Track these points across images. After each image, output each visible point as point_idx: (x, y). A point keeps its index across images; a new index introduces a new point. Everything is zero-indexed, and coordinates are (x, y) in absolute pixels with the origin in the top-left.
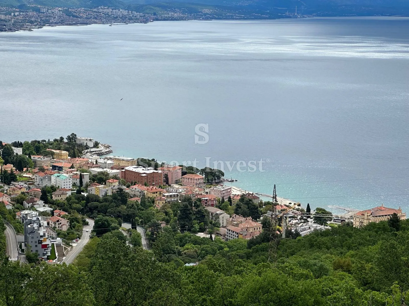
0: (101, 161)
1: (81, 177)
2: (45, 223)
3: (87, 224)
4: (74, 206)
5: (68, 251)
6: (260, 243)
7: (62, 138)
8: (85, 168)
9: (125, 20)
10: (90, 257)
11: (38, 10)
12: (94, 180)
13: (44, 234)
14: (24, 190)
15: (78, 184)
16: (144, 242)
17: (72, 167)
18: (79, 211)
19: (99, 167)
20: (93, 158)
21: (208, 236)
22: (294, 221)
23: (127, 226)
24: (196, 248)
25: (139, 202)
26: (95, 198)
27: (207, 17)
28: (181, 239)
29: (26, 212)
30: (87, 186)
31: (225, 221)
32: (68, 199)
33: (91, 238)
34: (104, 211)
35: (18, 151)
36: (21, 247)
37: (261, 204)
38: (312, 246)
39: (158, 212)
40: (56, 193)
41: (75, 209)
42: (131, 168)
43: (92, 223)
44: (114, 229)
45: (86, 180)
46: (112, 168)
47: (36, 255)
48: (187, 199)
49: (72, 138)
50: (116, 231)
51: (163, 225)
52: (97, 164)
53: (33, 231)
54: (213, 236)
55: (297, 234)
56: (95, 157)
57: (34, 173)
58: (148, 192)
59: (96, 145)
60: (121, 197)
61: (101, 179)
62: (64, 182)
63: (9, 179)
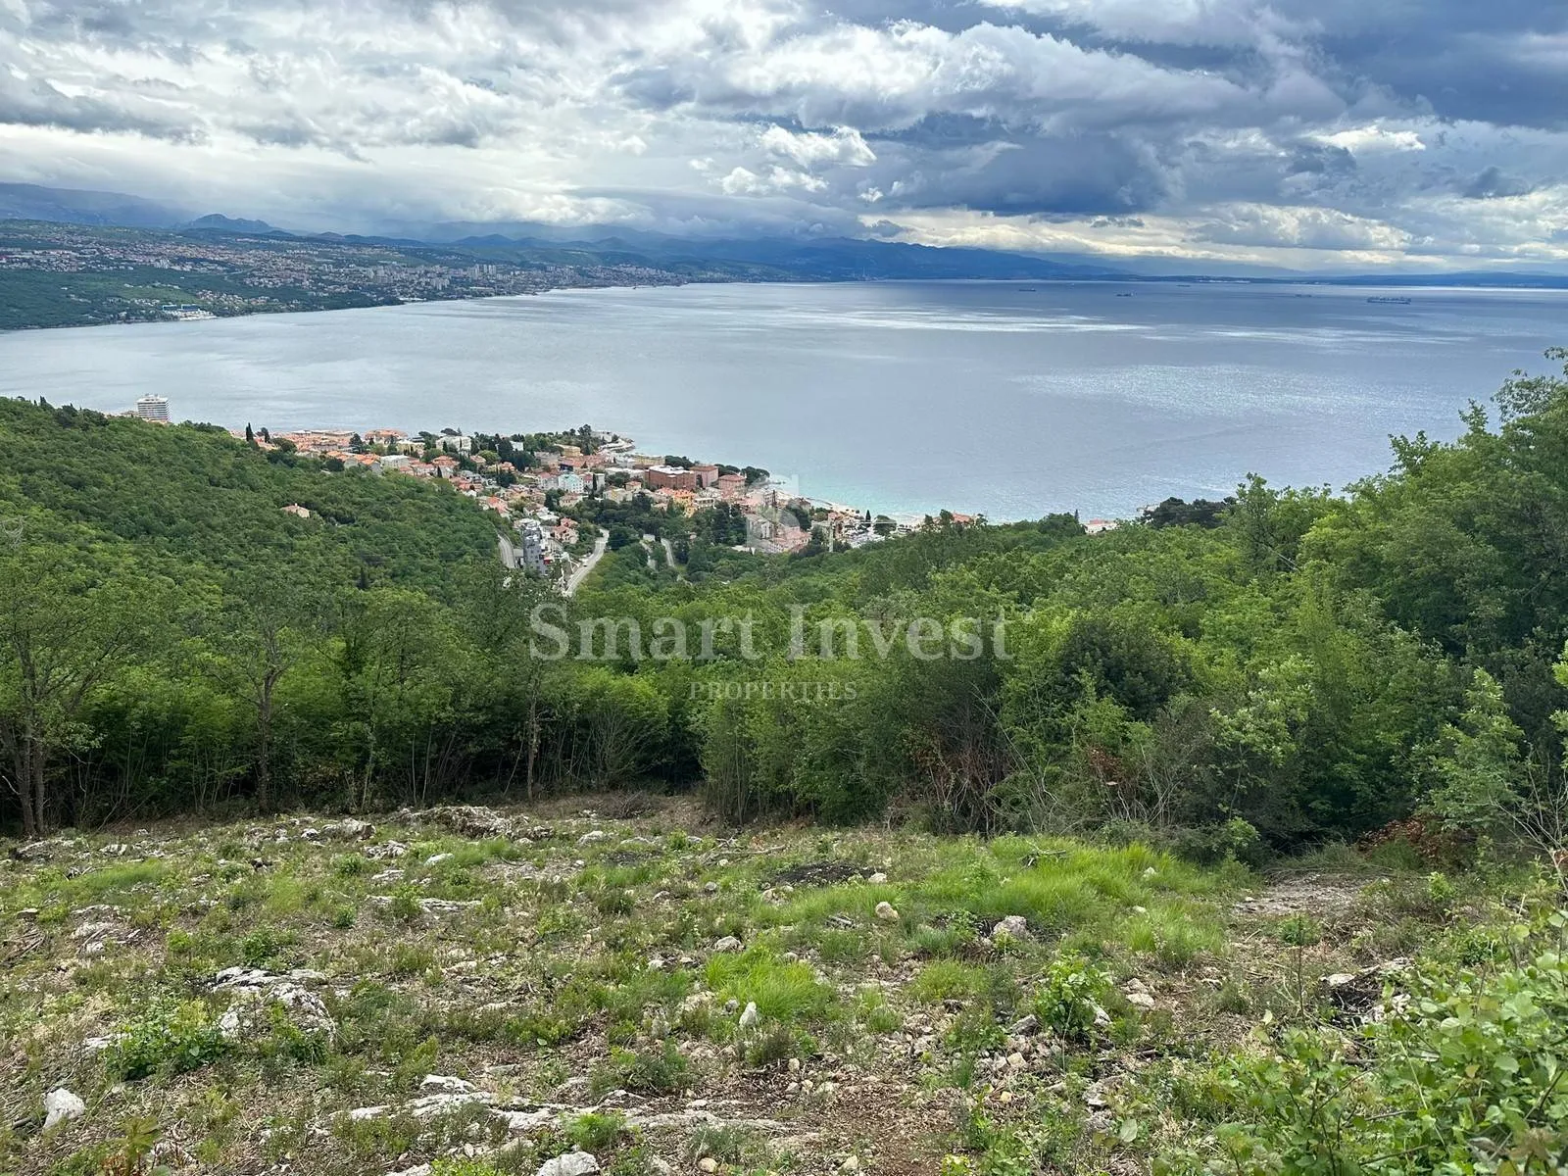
0: (620, 458)
1: (595, 479)
2: (548, 535)
3: (601, 535)
4: (585, 513)
5: (577, 568)
6: (801, 558)
7: (573, 431)
8: (600, 467)
9: (652, 281)
10: (602, 575)
11: (543, 268)
12: (610, 483)
13: (546, 549)
14: (525, 494)
15: (591, 487)
16: (669, 556)
17: (585, 466)
18: (592, 520)
19: (618, 466)
20: (611, 456)
21: (747, 549)
22: (851, 532)
23: (650, 538)
24: (733, 564)
25: (665, 509)
26: (612, 504)
27: (755, 279)
28: (714, 554)
29: (526, 520)
30: (602, 489)
31: (768, 532)
32: (578, 505)
33: (605, 552)
34: (622, 520)
35: (519, 446)
36: (519, 562)
37: (812, 511)
39: (688, 520)
40: (564, 498)
41: (586, 517)
42: (656, 468)
43: (606, 534)
44: (632, 541)
45: (601, 482)
46: (634, 468)
47: (536, 572)
48: (723, 505)
49: (586, 430)
50: (636, 544)
51: (693, 537)
52: (615, 464)
53: (532, 544)
54: (753, 550)
56: (614, 454)
57: (536, 474)
58: (678, 497)
59: (615, 439)
60: (642, 502)
61: (620, 481)
62: (574, 485)
63: (505, 480)
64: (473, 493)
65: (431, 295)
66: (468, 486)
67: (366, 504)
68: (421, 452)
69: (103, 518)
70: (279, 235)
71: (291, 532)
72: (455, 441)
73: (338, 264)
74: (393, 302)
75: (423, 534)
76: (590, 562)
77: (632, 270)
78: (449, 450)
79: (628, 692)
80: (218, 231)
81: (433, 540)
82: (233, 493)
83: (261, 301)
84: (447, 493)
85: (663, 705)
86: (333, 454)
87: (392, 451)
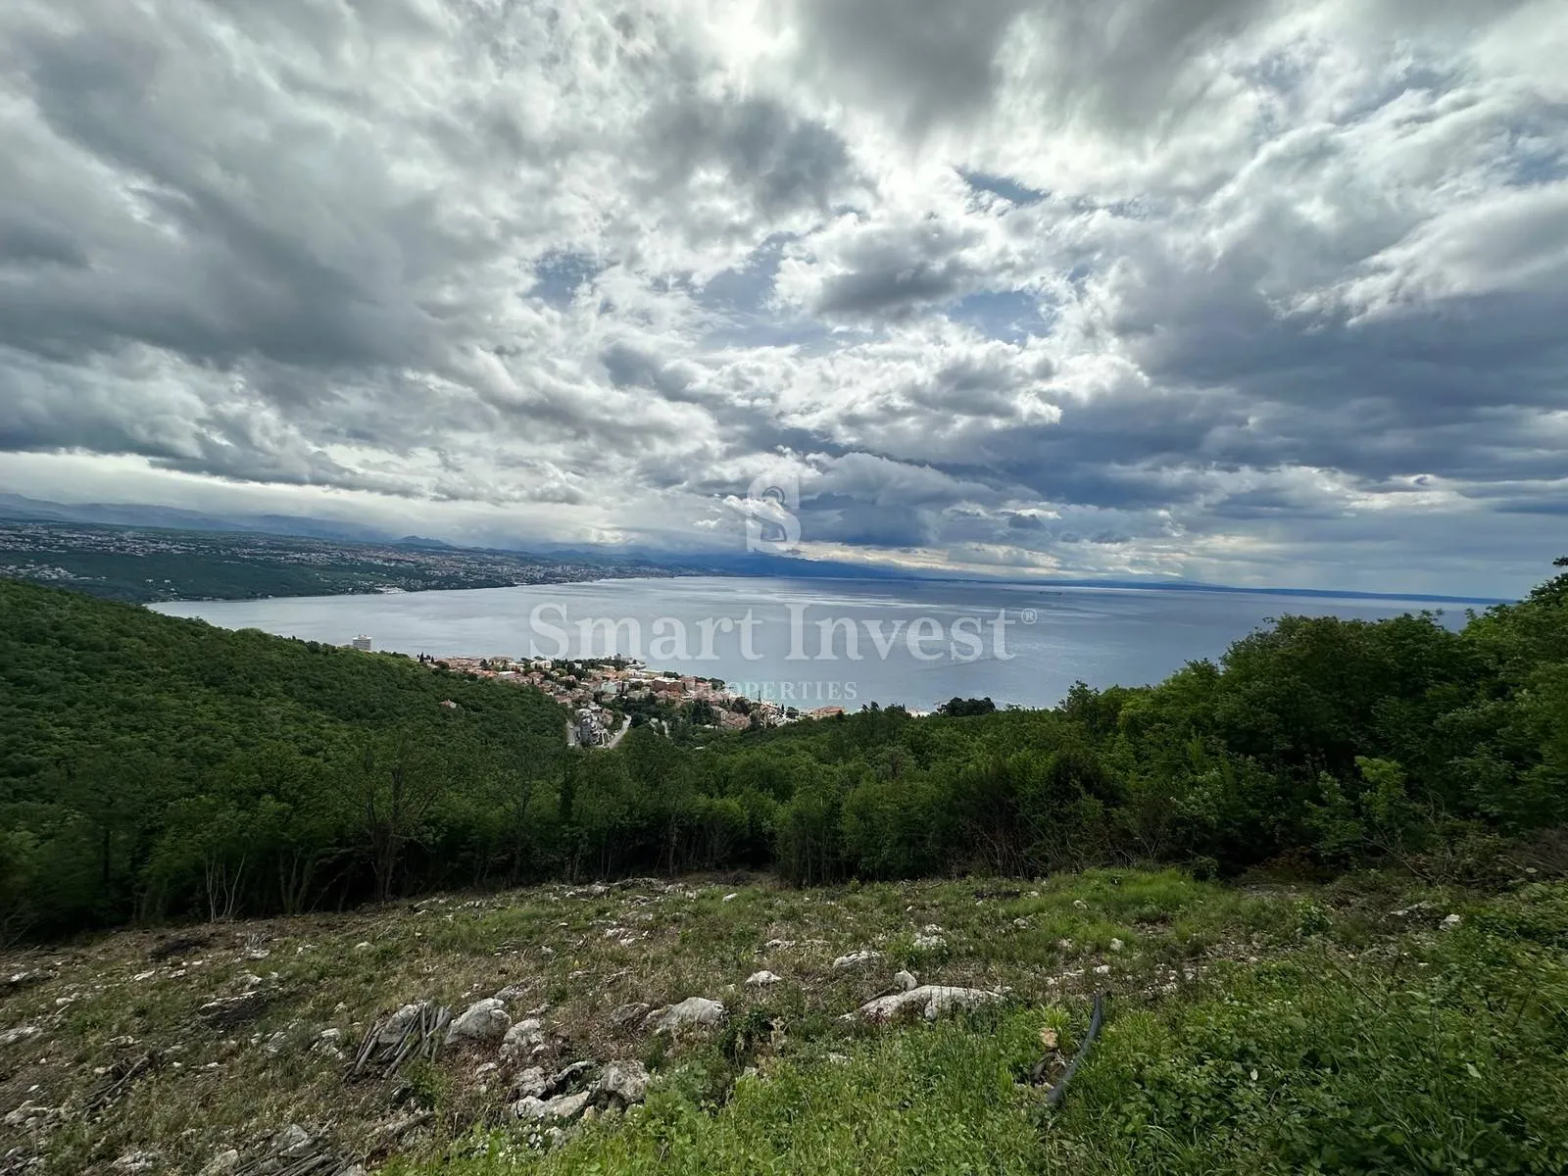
0: (638, 673)
1: (623, 685)
2: (596, 718)
3: (626, 719)
4: (617, 705)
5: (612, 739)
8: (626, 678)
9: (657, 575)
10: (627, 742)
11: (597, 568)
12: (632, 687)
13: (595, 726)
14: (582, 694)
15: (621, 690)
16: (666, 732)
17: (617, 678)
18: (620, 709)
19: (636, 678)
20: (632, 672)
21: (713, 727)
22: (773, 717)
23: (655, 720)
24: (705, 735)
25: (664, 703)
26: (633, 700)
27: (715, 575)
28: (693, 730)
29: (582, 710)
30: (627, 691)
31: (725, 717)
32: (613, 701)
33: (629, 728)
34: (639, 711)
35: (579, 666)
36: (577, 735)
37: (750, 705)
39: (677, 710)
40: (604, 696)
41: (617, 708)
42: (659, 679)
43: (629, 718)
44: (645, 722)
45: (627, 687)
46: (646, 679)
47: (589, 741)
48: (699, 701)
49: (618, 657)
50: (647, 724)
52: (635, 676)
53: (587, 724)
54: (716, 727)
55: (775, 725)
56: (634, 671)
57: (589, 682)
58: (671, 696)
59: (635, 662)
60: (651, 699)
61: (637, 686)
62: (611, 688)
63: (570, 686)
64: (551, 693)
65: (532, 581)
66: (549, 690)
67: (490, 700)
68: (522, 669)
69: (331, 707)
70: (448, 547)
71: (445, 716)
72: (542, 663)
73: (481, 564)
74: (512, 585)
75: (522, 717)
76: (618, 735)
77: (648, 569)
78: (538, 668)
80: (412, 545)
81: (528, 722)
82: (412, 693)
83: (433, 583)
84: (537, 692)
86: (471, 671)
87: (504, 669)
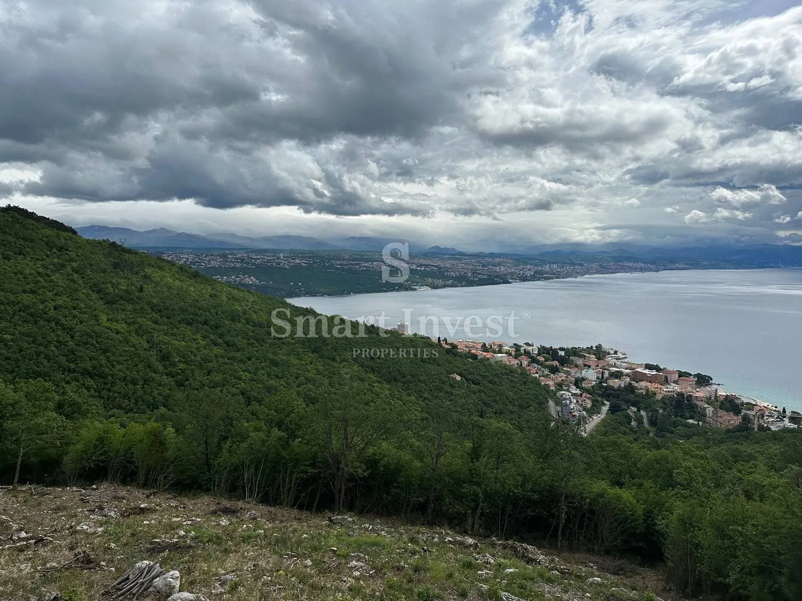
0: (618, 363)
1: (603, 373)
2: (575, 401)
3: (605, 405)
4: (597, 391)
5: (590, 421)
6: (734, 432)
7: (592, 347)
8: (606, 367)
9: (642, 270)
10: (605, 427)
11: (581, 265)
12: (612, 376)
13: (574, 408)
14: (564, 378)
15: (601, 377)
16: (645, 421)
17: (597, 366)
18: (600, 395)
19: (617, 367)
20: (612, 361)
21: (696, 423)
22: (771, 420)
23: (635, 409)
24: (686, 430)
25: (644, 393)
26: (612, 388)
27: (704, 268)
28: (674, 422)
29: (563, 392)
30: (607, 379)
31: (711, 413)
32: (593, 387)
33: (607, 414)
34: (618, 397)
35: (562, 353)
36: (558, 414)
37: (742, 404)
38: (775, 439)
39: (658, 401)
40: (584, 382)
41: (597, 394)
42: (639, 370)
43: (608, 404)
44: (623, 410)
45: (606, 375)
46: (626, 369)
47: (568, 421)
48: (680, 395)
49: (599, 347)
50: (625, 411)
51: (661, 411)
53: (566, 405)
54: (700, 423)
55: (769, 429)
56: (615, 360)
57: (570, 368)
58: (652, 387)
59: (616, 352)
60: (630, 389)
61: (618, 375)
62: (591, 375)
63: (554, 370)
64: (537, 375)
65: (524, 279)
66: (534, 372)
67: (486, 376)
68: (513, 353)
69: (379, 373)
70: (461, 254)
71: (452, 386)
72: (530, 348)
73: (484, 266)
74: (509, 283)
75: (511, 393)
76: (597, 419)
77: (631, 264)
78: (527, 353)
79: (619, 499)
80: (436, 253)
81: (515, 397)
82: (431, 366)
83: (450, 282)
84: (524, 374)
85: (640, 510)
86: (473, 351)
87: (500, 352)
